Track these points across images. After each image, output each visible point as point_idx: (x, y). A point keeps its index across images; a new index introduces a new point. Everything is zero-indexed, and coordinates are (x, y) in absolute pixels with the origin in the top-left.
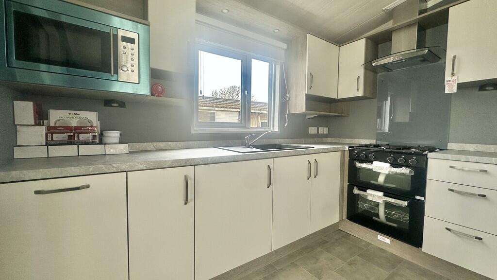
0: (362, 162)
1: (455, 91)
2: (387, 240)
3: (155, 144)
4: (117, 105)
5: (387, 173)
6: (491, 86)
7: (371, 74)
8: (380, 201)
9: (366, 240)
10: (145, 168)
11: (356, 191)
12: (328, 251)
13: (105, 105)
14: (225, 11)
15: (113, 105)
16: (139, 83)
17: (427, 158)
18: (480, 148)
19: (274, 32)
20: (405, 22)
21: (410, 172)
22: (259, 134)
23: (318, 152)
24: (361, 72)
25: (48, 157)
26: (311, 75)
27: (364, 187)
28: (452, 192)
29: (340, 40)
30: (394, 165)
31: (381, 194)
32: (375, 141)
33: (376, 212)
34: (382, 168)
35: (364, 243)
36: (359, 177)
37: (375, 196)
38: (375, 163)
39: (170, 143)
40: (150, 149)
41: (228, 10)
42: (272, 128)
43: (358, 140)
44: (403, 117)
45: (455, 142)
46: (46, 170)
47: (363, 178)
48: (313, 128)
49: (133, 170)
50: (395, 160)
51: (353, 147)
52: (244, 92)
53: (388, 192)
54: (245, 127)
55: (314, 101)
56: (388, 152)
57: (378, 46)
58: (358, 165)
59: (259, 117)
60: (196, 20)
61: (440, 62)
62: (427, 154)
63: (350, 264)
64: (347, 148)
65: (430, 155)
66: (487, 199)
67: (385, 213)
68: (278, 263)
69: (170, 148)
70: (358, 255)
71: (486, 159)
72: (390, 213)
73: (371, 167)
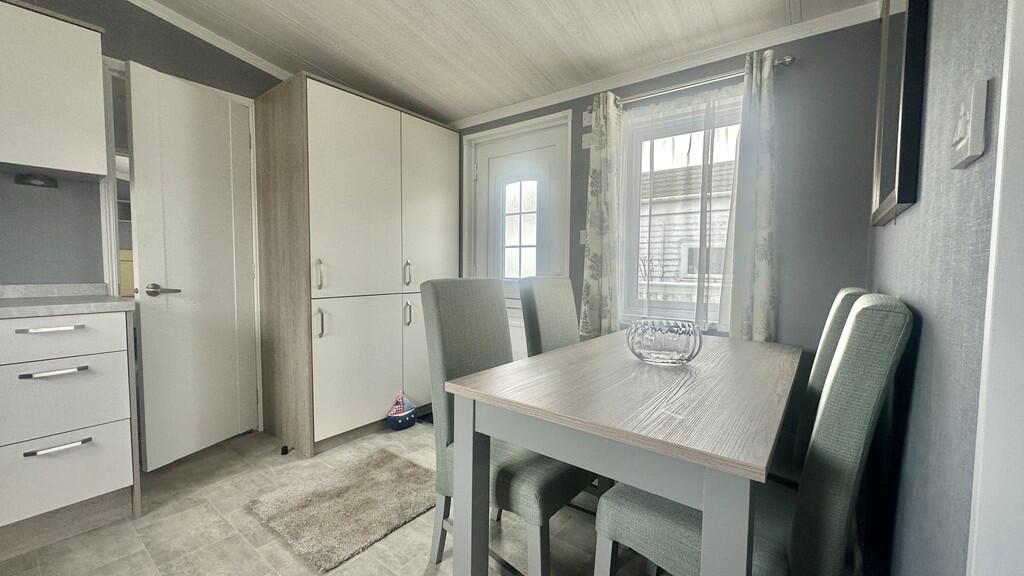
6: (39, 179)
66: (91, 373)
71: (81, 307)
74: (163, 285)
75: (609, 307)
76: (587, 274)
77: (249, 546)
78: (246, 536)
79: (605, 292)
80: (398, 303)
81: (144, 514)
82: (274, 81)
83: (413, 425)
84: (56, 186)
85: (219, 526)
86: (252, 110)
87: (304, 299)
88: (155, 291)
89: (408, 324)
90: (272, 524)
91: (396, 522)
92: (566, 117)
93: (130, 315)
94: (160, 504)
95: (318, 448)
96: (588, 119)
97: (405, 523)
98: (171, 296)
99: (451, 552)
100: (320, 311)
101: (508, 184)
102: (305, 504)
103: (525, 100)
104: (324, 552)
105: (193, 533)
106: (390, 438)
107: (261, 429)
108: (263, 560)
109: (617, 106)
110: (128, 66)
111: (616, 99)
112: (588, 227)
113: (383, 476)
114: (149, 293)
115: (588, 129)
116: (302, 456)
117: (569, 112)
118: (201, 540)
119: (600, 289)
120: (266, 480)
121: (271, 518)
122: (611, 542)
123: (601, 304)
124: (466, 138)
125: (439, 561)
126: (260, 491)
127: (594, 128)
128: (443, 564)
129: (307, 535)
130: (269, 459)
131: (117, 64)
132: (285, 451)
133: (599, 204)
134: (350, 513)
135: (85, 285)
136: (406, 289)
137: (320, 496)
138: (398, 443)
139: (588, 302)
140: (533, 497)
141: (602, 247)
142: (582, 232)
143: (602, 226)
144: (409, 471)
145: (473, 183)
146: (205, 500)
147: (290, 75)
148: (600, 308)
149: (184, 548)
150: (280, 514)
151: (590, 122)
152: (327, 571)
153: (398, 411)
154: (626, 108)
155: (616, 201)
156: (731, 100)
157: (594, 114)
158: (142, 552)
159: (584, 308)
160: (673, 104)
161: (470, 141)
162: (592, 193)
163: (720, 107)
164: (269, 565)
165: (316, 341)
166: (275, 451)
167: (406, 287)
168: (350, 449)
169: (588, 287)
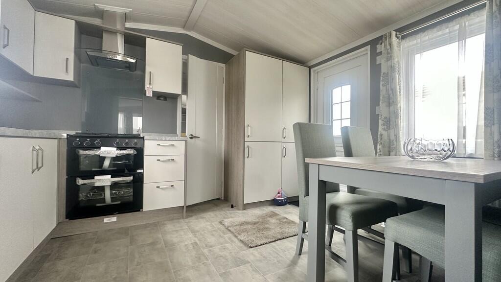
0: (86, 149)
1: (152, 96)
2: (114, 219)
5: (114, 155)
6: (163, 98)
8: (107, 184)
11: (80, 182)
17: (144, 140)
21: (134, 152)
26: (6, 29)
27: (91, 175)
30: (120, 148)
31: (109, 177)
33: (102, 197)
34: (108, 153)
37: (103, 180)
38: (102, 148)
50: (120, 143)
51: (72, 135)
58: (82, 152)
62: (143, 137)
64: (65, 135)
65: (146, 137)
66: (174, 161)
67: (111, 194)
70: (96, 243)
71: (173, 138)
72: (115, 193)
73: (98, 153)
74: (194, 135)
75: (395, 146)
76: (380, 128)
77: (222, 234)
78: (220, 230)
79: (393, 138)
80: (279, 146)
81: (186, 218)
82: (232, 56)
83: (286, 205)
84: (166, 100)
85: (211, 226)
86: (225, 68)
87: (242, 142)
88: (192, 137)
89: (284, 157)
90: (229, 229)
91: (280, 237)
92: (367, 50)
94: (191, 216)
95: (246, 206)
96: (380, 48)
97: (284, 238)
98: (196, 139)
99: (305, 253)
100: (248, 147)
101: (334, 88)
102: (242, 224)
103: (344, 46)
104: (250, 241)
105: (202, 226)
106: (276, 208)
107: (223, 199)
108: (227, 239)
109: (398, 38)
110: (188, 57)
111: (396, 34)
112: (380, 103)
113: (273, 221)
114: (190, 138)
115: (380, 53)
116: (239, 210)
117: (369, 47)
118: (205, 229)
119: (389, 136)
120: (226, 215)
121: (228, 227)
122: (394, 243)
123: (390, 144)
124: (312, 70)
125: (300, 254)
126: (224, 218)
127: (383, 52)
128: (302, 256)
129: (243, 234)
130: (227, 209)
131: (185, 57)
132: (232, 207)
133: (387, 90)
134: (259, 230)
135: (172, 135)
136: (284, 140)
137: (247, 223)
138: (279, 210)
139: (381, 143)
140: (348, 216)
141: (390, 113)
142: (377, 108)
143: (389, 102)
144: (285, 220)
145: (316, 90)
146: (205, 218)
147: (237, 53)
148: (389, 147)
149: (200, 230)
150: (232, 226)
151: (381, 49)
152: (252, 247)
153: (279, 197)
154: (403, 38)
155: (398, 88)
156: (477, 20)
157: (383, 44)
158: (187, 229)
159: (379, 147)
160: (435, 30)
161: (315, 71)
162: (383, 85)
163: (470, 25)
164: (229, 241)
165: (246, 159)
166: (229, 206)
167: (283, 139)
168: (258, 209)
169: (381, 135)
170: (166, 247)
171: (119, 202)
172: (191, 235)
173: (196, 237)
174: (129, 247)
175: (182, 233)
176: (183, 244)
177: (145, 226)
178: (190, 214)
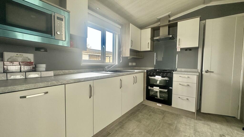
0: (151, 76)
1: (180, 51)
2: (160, 105)
3: (63, 71)
4: (44, 50)
5: (160, 80)
6: (188, 50)
7: (152, 42)
8: (158, 91)
9: (153, 106)
10: (74, 82)
11: (149, 88)
12: (141, 113)
13: (36, 50)
14: (98, 9)
15: (41, 50)
16: (65, 41)
17: (173, 74)
18: (186, 70)
19: (117, 20)
20: (164, 24)
21: (168, 79)
22: (112, 66)
23: (137, 73)
24: (149, 41)
25: (7, 79)
26: (132, 41)
27: (153, 86)
28: (180, 85)
29: (142, 27)
30: (163, 77)
31: (158, 88)
32: (154, 68)
33: (156, 95)
34: (158, 78)
35: (152, 108)
36: (150, 82)
37: (157, 89)
38: (156, 76)
39: (71, 70)
40: (60, 74)
41: (99, 9)
42: (114, 63)
43: (147, 68)
44: (160, 59)
45: (179, 68)
46: (27, 85)
47: (151, 82)
48: (130, 63)
49: (69, 83)
50: (163, 75)
51: (148, 71)
52: (103, 46)
53: (161, 87)
54: (103, 62)
55: (133, 52)
56: (160, 72)
57: (154, 31)
58: (150, 77)
59: (99, 57)
60: (88, 13)
61: (174, 40)
62: (173, 72)
63: (150, 116)
64: (146, 71)
65: (174, 72)
66: (189, 86)
67: (160, 95)
68: (123, 120)
69: (71, 73)
70: (152, 112)
71: (189, 73)
72: (161, 95)
73: (155, 78)
74: (209, 70)
85: (211, 134)
88: (207, 72)
93: (198, 76)
98: (211, 73)
105: (204, 130)
107: (239, 118)
110: (206, 21)
114: (205, 72)
118: (205, 133)
120: (232, 133)
126: (227, 134)
132: (243, 129)
135: (194, 69)
146: (211, 126)
149: (200, 132)
158: (192, 126)
166: (240, 127)
170: (175, 130)
171: (163, 99)
172: (192, 131)
173: (194, 134)
174: (161, 120)
175: (188, 127)
176: (184, 134)
177: (172, 114)
178: (201, 119)
